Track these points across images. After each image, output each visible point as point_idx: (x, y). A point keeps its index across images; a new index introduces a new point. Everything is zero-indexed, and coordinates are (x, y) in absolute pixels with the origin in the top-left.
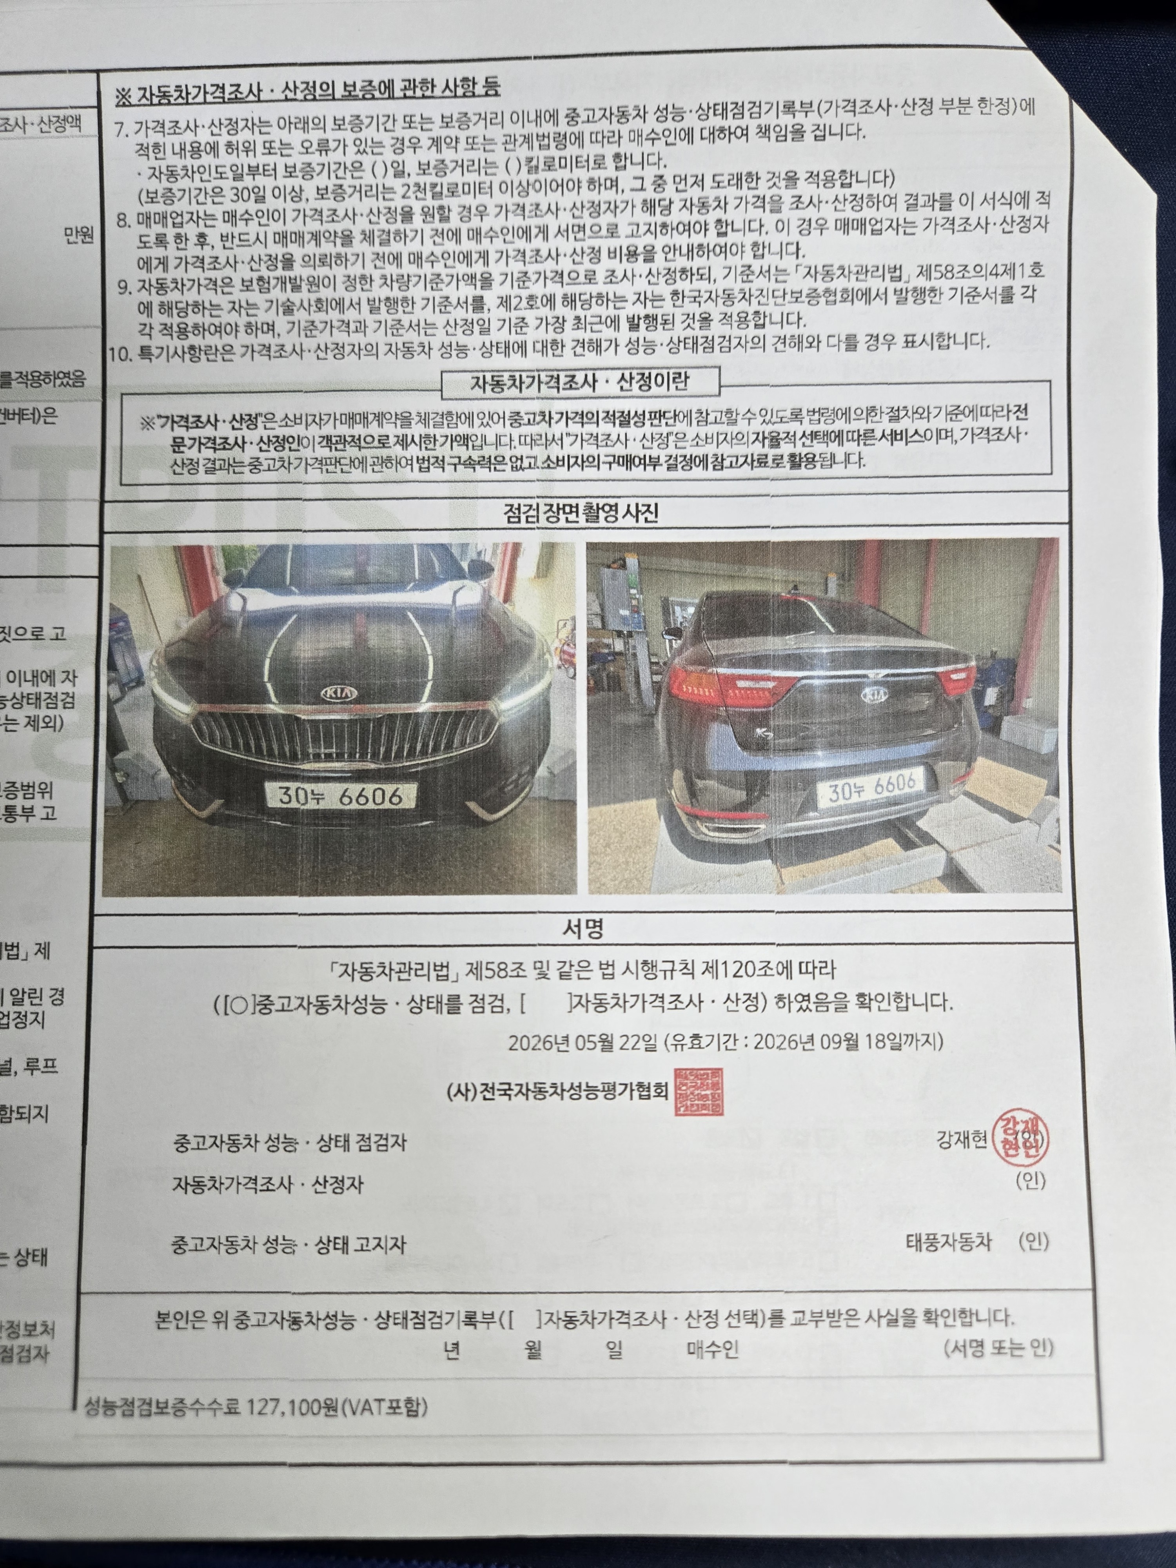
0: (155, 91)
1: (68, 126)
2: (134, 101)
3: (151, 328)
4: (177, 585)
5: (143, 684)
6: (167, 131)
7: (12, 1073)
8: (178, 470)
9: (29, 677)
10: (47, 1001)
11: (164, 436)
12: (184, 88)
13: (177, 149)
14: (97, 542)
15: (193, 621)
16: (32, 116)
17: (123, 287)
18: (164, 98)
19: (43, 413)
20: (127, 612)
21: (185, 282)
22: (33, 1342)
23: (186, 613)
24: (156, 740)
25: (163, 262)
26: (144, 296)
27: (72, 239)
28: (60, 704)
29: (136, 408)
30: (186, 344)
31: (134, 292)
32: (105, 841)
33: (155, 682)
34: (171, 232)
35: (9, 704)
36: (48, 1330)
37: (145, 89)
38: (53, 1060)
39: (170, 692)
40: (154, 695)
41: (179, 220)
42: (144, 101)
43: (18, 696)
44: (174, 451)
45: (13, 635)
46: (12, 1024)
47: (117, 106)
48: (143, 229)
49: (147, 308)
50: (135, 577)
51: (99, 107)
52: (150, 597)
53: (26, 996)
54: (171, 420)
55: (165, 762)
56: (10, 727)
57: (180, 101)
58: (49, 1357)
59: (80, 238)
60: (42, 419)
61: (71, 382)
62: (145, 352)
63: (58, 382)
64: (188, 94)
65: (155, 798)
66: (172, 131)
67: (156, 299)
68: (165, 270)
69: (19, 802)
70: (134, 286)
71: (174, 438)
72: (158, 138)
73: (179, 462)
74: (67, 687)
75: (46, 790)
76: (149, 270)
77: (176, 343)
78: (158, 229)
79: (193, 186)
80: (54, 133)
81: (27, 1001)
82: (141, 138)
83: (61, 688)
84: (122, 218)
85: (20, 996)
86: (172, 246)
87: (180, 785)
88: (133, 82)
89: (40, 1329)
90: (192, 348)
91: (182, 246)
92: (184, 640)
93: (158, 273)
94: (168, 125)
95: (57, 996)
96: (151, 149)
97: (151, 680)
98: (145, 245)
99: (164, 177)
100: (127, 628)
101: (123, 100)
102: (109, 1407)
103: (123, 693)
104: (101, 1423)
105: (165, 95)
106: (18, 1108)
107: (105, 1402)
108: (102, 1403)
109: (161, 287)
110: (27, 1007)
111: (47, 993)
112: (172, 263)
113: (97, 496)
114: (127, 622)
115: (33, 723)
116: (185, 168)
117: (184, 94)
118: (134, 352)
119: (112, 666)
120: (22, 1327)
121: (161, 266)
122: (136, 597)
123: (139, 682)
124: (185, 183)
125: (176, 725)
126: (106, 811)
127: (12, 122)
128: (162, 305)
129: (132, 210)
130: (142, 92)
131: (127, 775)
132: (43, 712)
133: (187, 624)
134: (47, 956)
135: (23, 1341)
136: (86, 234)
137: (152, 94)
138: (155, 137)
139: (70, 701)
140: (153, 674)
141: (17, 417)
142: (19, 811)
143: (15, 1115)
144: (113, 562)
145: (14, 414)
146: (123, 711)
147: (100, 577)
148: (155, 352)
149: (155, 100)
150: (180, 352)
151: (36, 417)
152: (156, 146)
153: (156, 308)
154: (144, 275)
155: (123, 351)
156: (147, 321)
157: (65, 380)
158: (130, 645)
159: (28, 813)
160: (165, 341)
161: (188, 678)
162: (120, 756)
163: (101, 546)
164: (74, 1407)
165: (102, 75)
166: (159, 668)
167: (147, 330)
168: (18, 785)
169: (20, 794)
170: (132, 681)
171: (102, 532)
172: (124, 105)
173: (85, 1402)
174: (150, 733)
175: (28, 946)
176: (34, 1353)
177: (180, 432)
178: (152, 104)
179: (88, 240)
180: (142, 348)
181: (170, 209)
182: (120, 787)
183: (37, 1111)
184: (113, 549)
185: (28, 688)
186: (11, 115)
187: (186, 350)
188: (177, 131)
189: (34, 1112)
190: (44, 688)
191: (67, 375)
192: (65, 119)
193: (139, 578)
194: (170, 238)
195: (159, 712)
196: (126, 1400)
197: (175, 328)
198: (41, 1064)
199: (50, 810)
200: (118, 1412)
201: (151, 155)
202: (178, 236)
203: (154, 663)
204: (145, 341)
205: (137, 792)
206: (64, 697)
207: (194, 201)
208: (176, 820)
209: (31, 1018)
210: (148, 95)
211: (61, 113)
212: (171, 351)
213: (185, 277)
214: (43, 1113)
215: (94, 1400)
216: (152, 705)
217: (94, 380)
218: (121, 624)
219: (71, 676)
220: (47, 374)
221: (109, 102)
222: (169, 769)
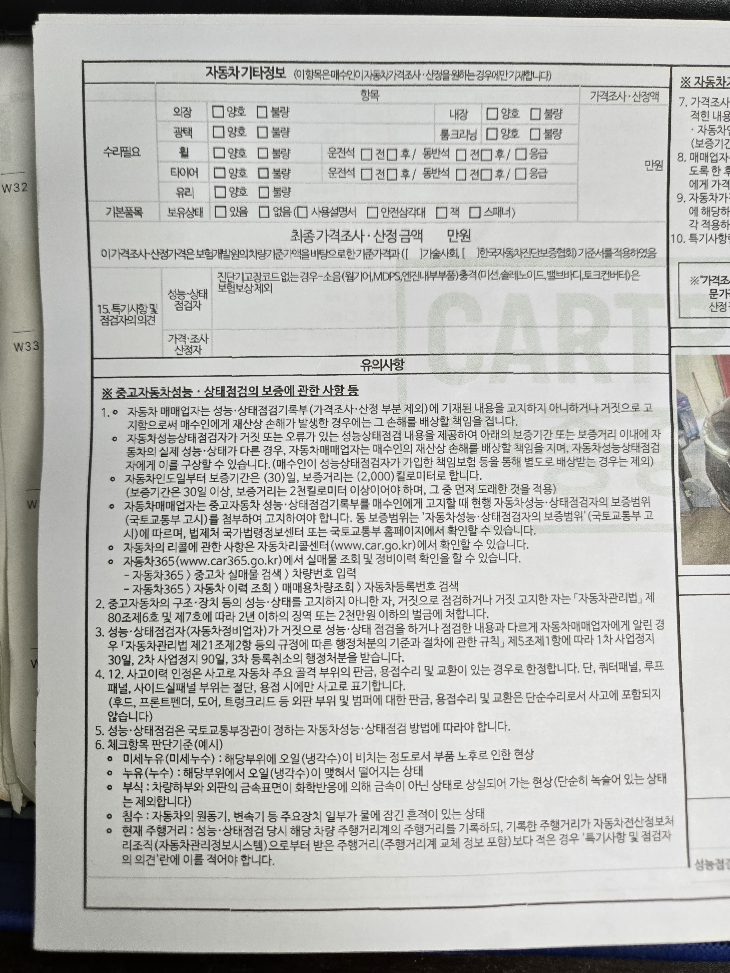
0: (705, 79)
1: (651, 98)
2: (692, 85)
3: (697, 223)
4: (717, 378)
5: (699, 438)
6: (710, 104)
7: (638, 670)
8: (714, 309)
9: (633, 434)
10: (654, 627)
11: (705, 289)
12: (722, 78)
13: (716, 116)
14: (667, 352)
15: (726, 400)
16: (630, 92)
17: (681, 198)
18: (710, 84)
19: (631, 274)
20: (687, 394)
21: (718, 195)
22: (663, 828)
23: (722, 395)
24: (707, 470)
25: (705, 183)
26: (693, 204)
27: (650, 168)
28: (651, 450)
29: (688, 272)
30: (718, 232)
31: (687, 201)
32: (682, 532)
33: (706, 436)
34: (710, 165)
35: (621, 450)
36: (670, 821)
37: (699, 78)
38: (661, 662)
39: (715, 442)
40: (706, 444)
41: (715, 158)
42: (698, 85)
43: (627, 445)
44: (711, 298)
45: (621, 409)
46: (636, 641)
47: (682, 87)
48: (693, 163)
49: (695, 211)
50: (691, 374)
51: (670, 87)
52: (700, 385)
53: (642, 624)
54: (709, 279)
55: (713, 484)
56: (623, 464)
57: (719, 86)
58: (671, 837)
59: (655, 167)
60: (631, 278)
61: (647, 255)
62: (693, 237)
63: (640, 255)
64: (724, 82)
65: (709, 506)
66: (713, 104)
67: (700, 206)
68: (706, 188)
69: (631, 509)
70: (687, 197)
71: (711, 290)
72: (704, 108)
73: (714, 304)
74: (655, 440)
75: (646, 501)
76: (696, 188)
77: (711, 232)
78: (702, 163)
79: (724, 138)
80: (642, 102)
81: (643, 627)
82: (695, 107)
83: (651, 440)
84: (681, 156)
85: (639, 624)
86: (710, 173)
87: (723, 498)
88: (692, 73)
89: (665, 821)
90: (721, 235)
91: (716, 173)
92: (723, 411)
93: (702, 190)
94: (711, 100)
95: (660, 624)
96: (700, 114)
97: (704, 435)
98: (694, 173)
99: (707, 132)
100: (688, 404)
101: (686, 84)
102: (710, 864)
103: (688, 444)
104: (706, 874)
105: (711, 82)
106: (643, 691)
107: (707, 861)
108: (705, 862)
109: (704, 198)
110: (643, 631)
111: (654, 623)
112: (711, 184)
113: (666, 324)
114: (687, 401)
115: (636, 461)
116: (720, 127)
117: (722, 82)
118: (687, 237)
119: (681, 427)
120: (655, 819)
121: (704, 186)
122: (692, 386)
123: (697, 437)
124: (719, 136)
125: (718, 462)
126: (681, 514)
127: (617, 94)
128: (704, 209)
129: (688, 151)
130: (697, 80)
131: (692, 492)
132: (641, 455)
133: (723, 402)
134: (653, 600)
135: (656, 828)
136: (659, 165)
137: (703, 81)
138: (703, 108)
139: (656, 448)
140: (705, 432)
141: (616, 276)
142: (631, 514)
143: (642, 695)
144: (677, 364)
145: (614, 274)
146: (687, 454)
147: (670, 373)
148: (700, 237)
149: (705, 85)
150: (714, 238)
151: (628, 276)
152: (704, 113)
153: (700, 211)
154: (693, 190)
155: (680, 237)
156: (695, 218)
157: (644, 254)
158: (690, 414)
159: (637, 515)
160: (705, 231)
161: (725, 434)
162: (687, 481)
163: (670, 354)
164: (689, 866)
165: (673, 68)
166: (709, 428)
167: (694, 224)
168: (630, 499)
169: (631, 504)
170: (692, 436)
171: (670, 347)
172: (686, 87)
173: (695, 862)
174: (704, 467)
175: (642, 595)
176: (662, 835)
177: (714, 286)
178: (702, 87)
179: (659, 168)
180: (691, 235)
181: (710, 151)
182: (688, 500)
183: (654, 692)
184: (677, 357)
185: (632, 440)
186: (617, 90)
187: (717, 237)
188: (717, 104)
189: (653, 693)
190: (642, 440)
191: (645, 251)
192: (649, 94)
193: (693, 374)
194: (710, 169)
195: (709, 455)
196: (719, 860)
197: (711, 223)
198: (654, 664)
199: (649, 513)
200: (715, 867)
201: (700, 118)
202: (714, 168)
203: (706, 425)
204: (693, 231)
205: (699, 502)
206: (653, 445)
207: (724, 147)
208: (722, 519)
209: (646, 637)
210: (700, 81)
211: (648, 90)
212: (709, 238)
213: (718, 192)
214: (657, 693)
215: (700, 861)
216: (705, 450)
217: (661, 253)
218: (684, 402)
219: (657, 433)
220: (633, 250)
221: (677, 84)
222: (716, 488)
